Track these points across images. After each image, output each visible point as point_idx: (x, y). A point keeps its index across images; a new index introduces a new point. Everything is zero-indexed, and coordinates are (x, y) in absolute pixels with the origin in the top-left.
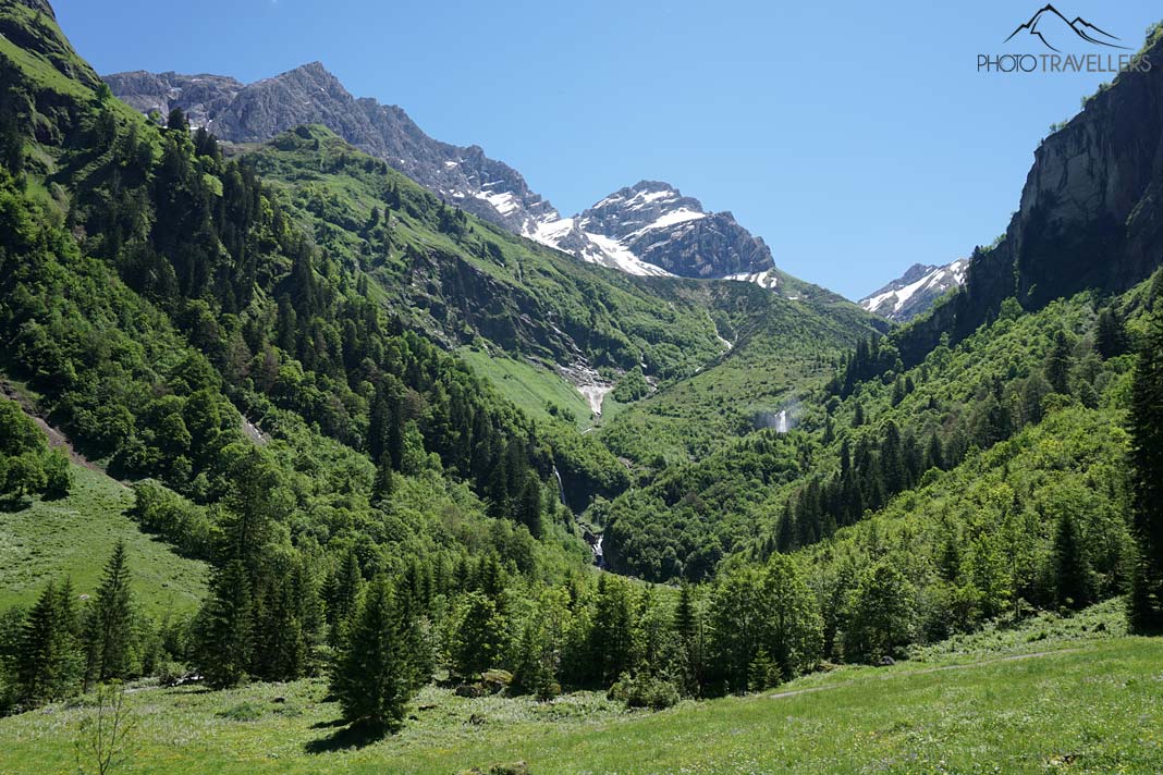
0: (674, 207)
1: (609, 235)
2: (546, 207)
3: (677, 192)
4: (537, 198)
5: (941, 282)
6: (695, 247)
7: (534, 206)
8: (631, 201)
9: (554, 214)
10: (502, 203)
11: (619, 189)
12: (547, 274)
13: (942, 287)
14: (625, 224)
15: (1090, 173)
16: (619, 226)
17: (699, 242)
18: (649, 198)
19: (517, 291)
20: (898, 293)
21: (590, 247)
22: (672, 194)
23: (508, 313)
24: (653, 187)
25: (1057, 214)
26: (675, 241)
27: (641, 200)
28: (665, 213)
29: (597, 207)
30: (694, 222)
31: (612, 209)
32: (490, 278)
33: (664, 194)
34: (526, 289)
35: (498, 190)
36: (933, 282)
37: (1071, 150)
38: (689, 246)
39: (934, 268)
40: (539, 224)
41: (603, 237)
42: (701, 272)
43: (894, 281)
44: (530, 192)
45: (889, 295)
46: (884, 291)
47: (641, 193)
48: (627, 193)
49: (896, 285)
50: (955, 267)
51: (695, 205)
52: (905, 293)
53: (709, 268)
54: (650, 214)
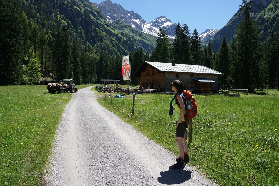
0: (166, 21)
1: (156, 27)
2: (145, 22)
3: (167, 18)
4: (143, 20)
5: (211, 33)
6: (170, 30)
7: (143, 22)
8: (159, 20)
9: (146, 23)
10: (138, 21)
11: (157, 18)
12: (153, 41)
13: (211, 34)
14: (159, 25)
15: (220, 37)
16: (157, 25)
17: (171, 29)
18: (162, 19)
19: (151, 45)
20: (204, 35)
21: (153, 30)
22: (166, 19)
23: (150, 48)
24: (163, 17)
25: (217, 42)
26: (167, 29)
27: (161, 20)
28: (165, 23)
29: (153, 21)
30: (170, 25)
31: (156, 22)
32: (147, 43)
33: (165, 19)
34: (151, 44)
35: (137, 19)
36: (210, 33)
37: (219, 34)
38: (169, 30)
39: (210, 30)
40: (144, 25)
41: (155, 27)
42: (171, 34)
43: (203, 32)
44: (142, 19)
45: (202, 35)
46: (201, 34)
47: (161, 19)
48: (158, 19)
49: (203, 33)
50: (213, 30)
51: (170, 21)
52: (205, 35)
53: (173, 33)
54: (163, 23)
